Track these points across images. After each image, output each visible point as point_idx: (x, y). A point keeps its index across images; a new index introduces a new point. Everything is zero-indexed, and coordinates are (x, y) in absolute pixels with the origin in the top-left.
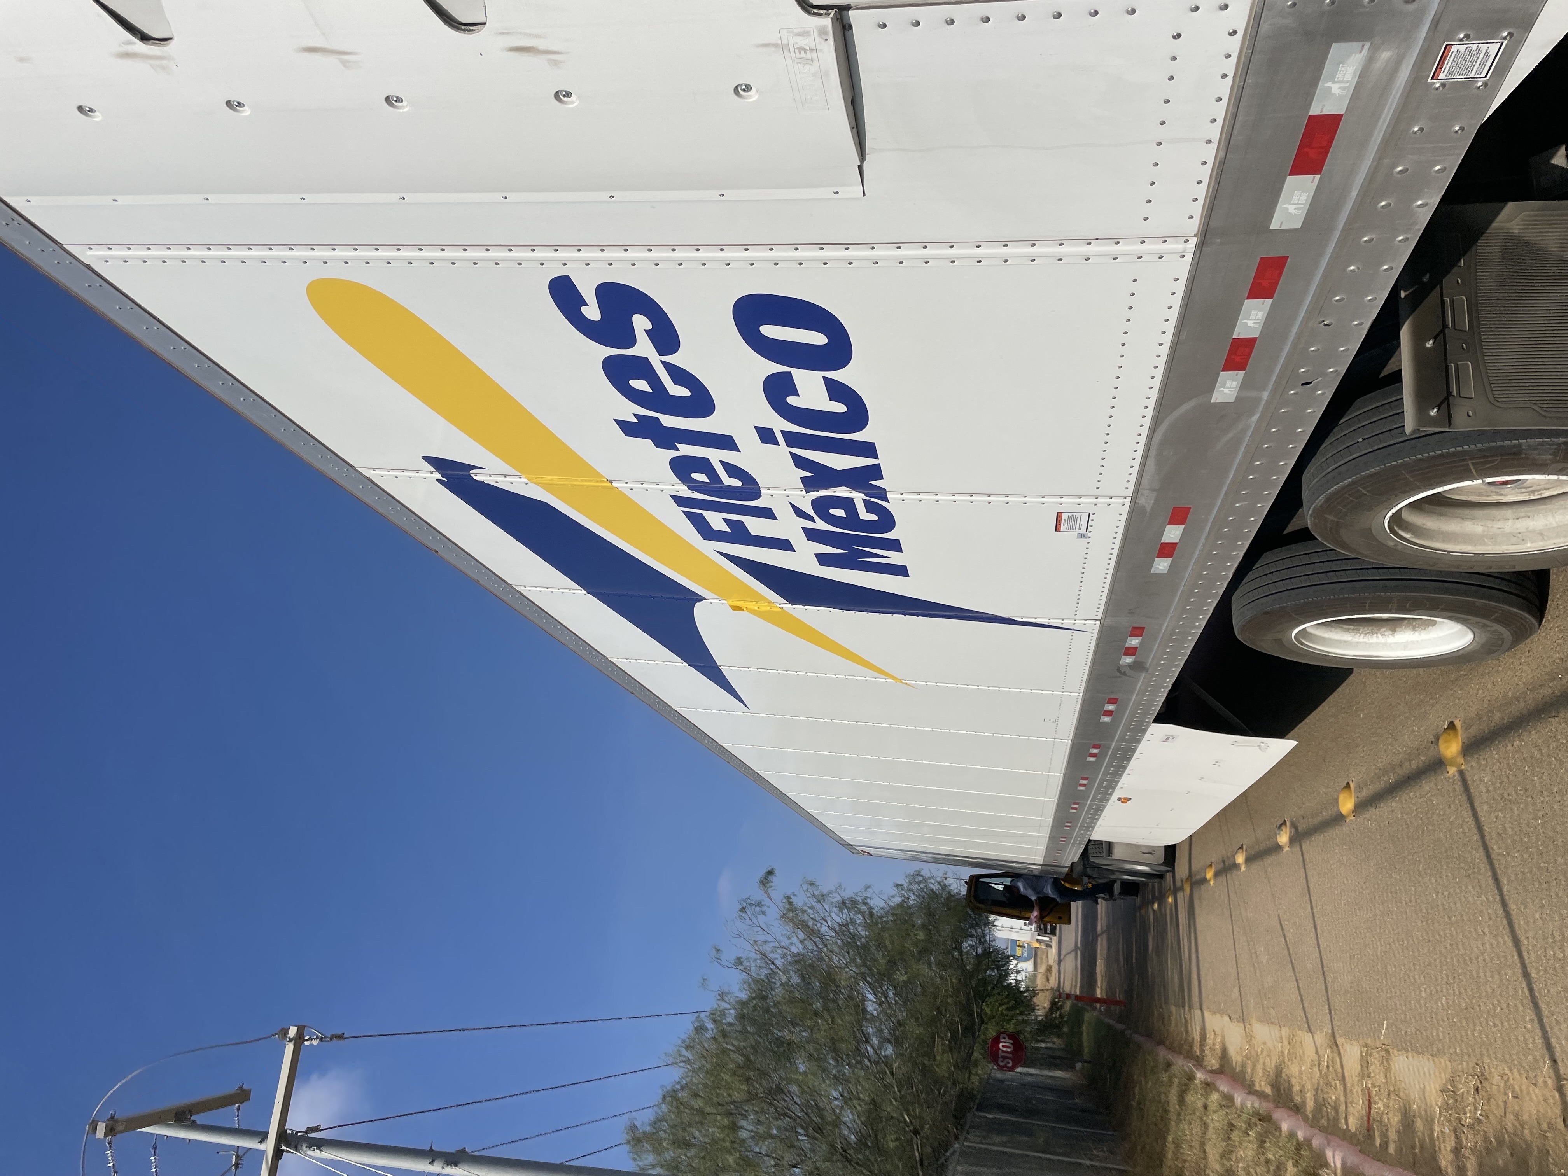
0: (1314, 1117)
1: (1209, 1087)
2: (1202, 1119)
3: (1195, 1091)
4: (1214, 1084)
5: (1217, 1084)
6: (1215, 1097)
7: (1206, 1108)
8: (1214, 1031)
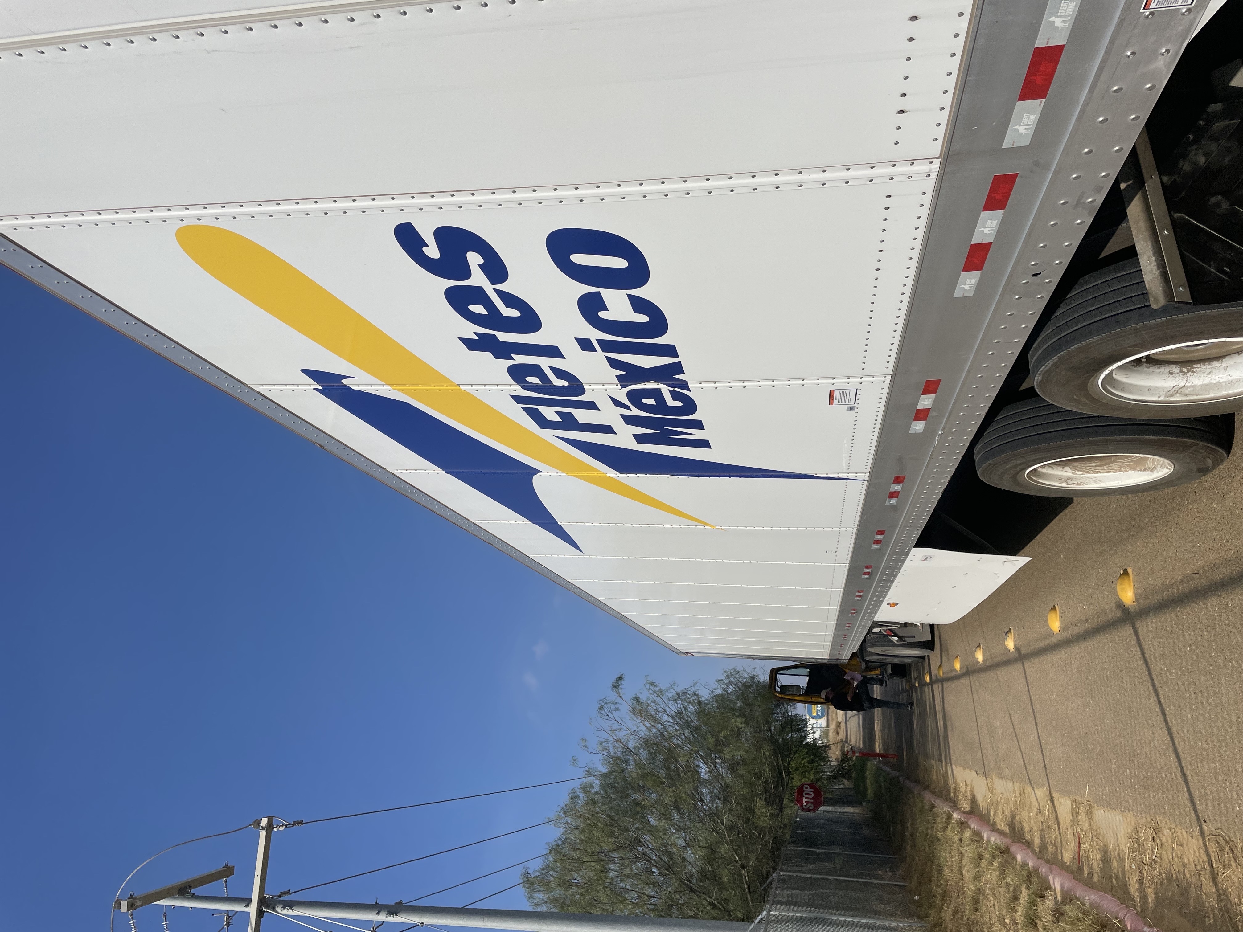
0: (1040, 851)
1: (963, 824)
2: (958, 850)
3: (953, 828)
4: (967, 822)
5: (969, 822)
6: (968, 834)
7: (961, 842)
8: (965, 782)
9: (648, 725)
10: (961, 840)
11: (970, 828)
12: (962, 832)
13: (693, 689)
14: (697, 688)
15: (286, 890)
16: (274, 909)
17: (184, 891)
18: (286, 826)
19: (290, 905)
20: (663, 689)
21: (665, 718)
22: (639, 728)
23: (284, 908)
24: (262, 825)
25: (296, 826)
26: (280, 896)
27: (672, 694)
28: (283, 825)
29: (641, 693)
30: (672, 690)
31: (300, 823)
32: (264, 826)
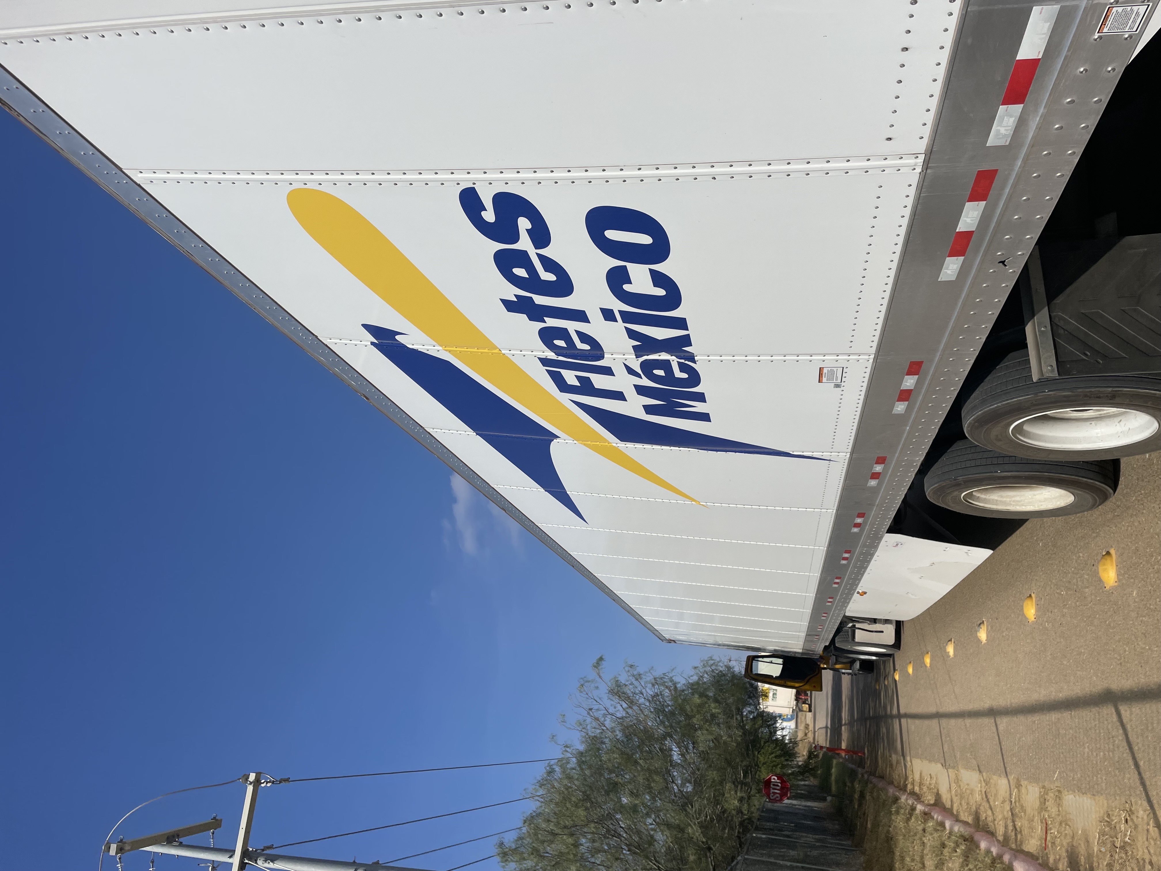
0: (1003, 840)
1: (926, 816)
2: (921, 839)
3: (917, 819)
4: (930, 813)
5: (932, 814)
6: (931, 824)
7: (924, 832)
8: (930, 775)
9: (625, 705)
10: (924, 830)
11: (933, 818)
12: (925, 821)
13: (670, 675)
14: (673, 674)
15: (269, 844)
16: (256, 863)
17: (171, 839)
18: (273, 782)
19: (273, 859)
20: (641, 672)
21: (642, 700)
22: (617, 709)
23: (266, 861)
24: (249, 780)
25: (283, 784)
26: (263, 850)
27: (650, 678)
28: (270, 782)
29: (619, 675)
30: (649, 674)
31: (287, 780)
32: (251, 781)
